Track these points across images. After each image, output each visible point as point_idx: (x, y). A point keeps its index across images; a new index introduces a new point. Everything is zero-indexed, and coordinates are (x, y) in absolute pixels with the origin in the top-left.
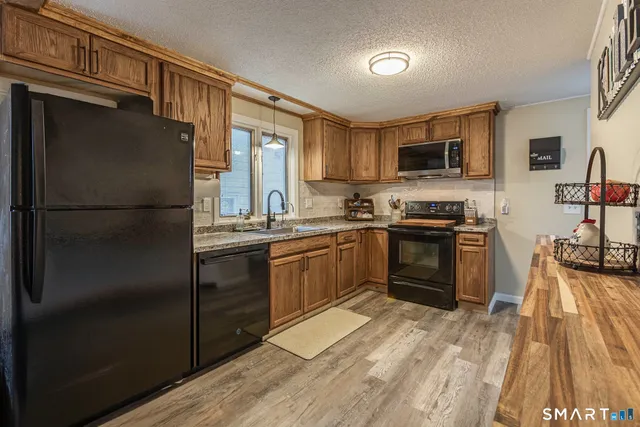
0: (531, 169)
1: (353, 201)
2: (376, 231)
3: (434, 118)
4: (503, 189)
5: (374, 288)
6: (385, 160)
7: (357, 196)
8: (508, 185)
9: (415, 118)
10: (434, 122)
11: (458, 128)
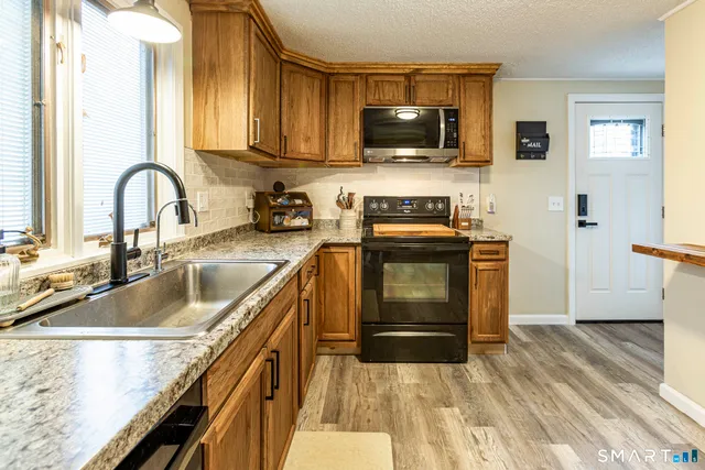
0: (518, 158)
1: (275, 197)
2: (333, 250)
3: (417, 72)
4: (488, 181)
5: (327, 350)
6: (335, 128)
7: (279, 187)
8: (493, 176)
9: (389, 66)
10: (418, 78)
11: (450, 92)
